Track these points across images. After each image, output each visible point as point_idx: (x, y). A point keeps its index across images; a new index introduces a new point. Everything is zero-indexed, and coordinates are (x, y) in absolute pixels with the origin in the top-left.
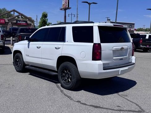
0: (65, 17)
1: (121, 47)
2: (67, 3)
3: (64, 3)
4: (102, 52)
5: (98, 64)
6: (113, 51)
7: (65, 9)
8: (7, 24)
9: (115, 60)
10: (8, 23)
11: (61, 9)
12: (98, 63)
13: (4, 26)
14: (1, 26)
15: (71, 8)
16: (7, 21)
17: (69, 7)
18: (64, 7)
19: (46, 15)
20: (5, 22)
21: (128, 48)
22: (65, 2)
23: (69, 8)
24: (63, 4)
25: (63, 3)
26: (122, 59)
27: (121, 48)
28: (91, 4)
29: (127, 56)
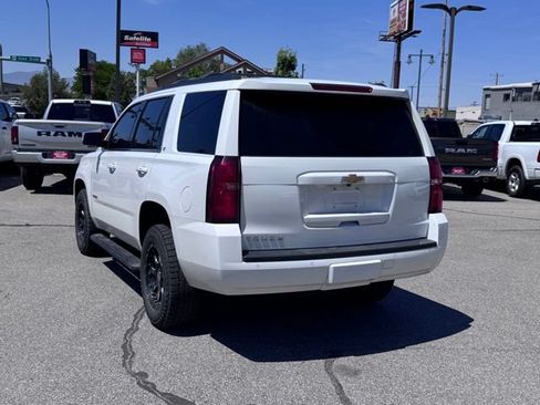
0: (398, 64)
1: (346, 174)
2: (404, 15)
3: (396, 14)
4: (247, 191)
5: (221, 239)
6: (301, 187)
7: (399, 38)
9: (311, 223)
11: (385, 39)
12: (219, 235)
15: (419, 32)
17: (414, 29)
18: (395, 29)
19: (290, 62)
21: (393, 178)
22: (399, 12)
23: (411, 32)
24: (392, 18)
25: (393, 15)
26: (356, 223)
27: (344, 179)
28: (457, 12)
29: (390, 212)
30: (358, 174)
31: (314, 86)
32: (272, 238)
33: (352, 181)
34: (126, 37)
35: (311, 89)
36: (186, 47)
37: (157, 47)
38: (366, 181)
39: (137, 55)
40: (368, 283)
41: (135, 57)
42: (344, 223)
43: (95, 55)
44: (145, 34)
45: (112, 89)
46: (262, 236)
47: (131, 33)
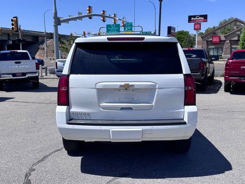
1: (123, 84)
8: (223, 42)
10: (225, 41)
13: (217, 46)
14: (214, 47)
16: (223, 38)
20: (221, 41)
21: (156, 86)
26: (130, 109)
29: (153, 104)
30: (130, 83)
31: (109, 39)
32: (85, 114)
33: (127, 87)
34: (192, 19)
35: (108, 41)
36: (223, 20)
37: (207, 21)
38: (136, 87)
39: (197, 26)
40: (141, 141)
41: (196, 27)
42: (122, 109)
43: (175, 28)
44: (201, 16)
45: (185, 43)
46: (79, 112)
47: (194, 17)
